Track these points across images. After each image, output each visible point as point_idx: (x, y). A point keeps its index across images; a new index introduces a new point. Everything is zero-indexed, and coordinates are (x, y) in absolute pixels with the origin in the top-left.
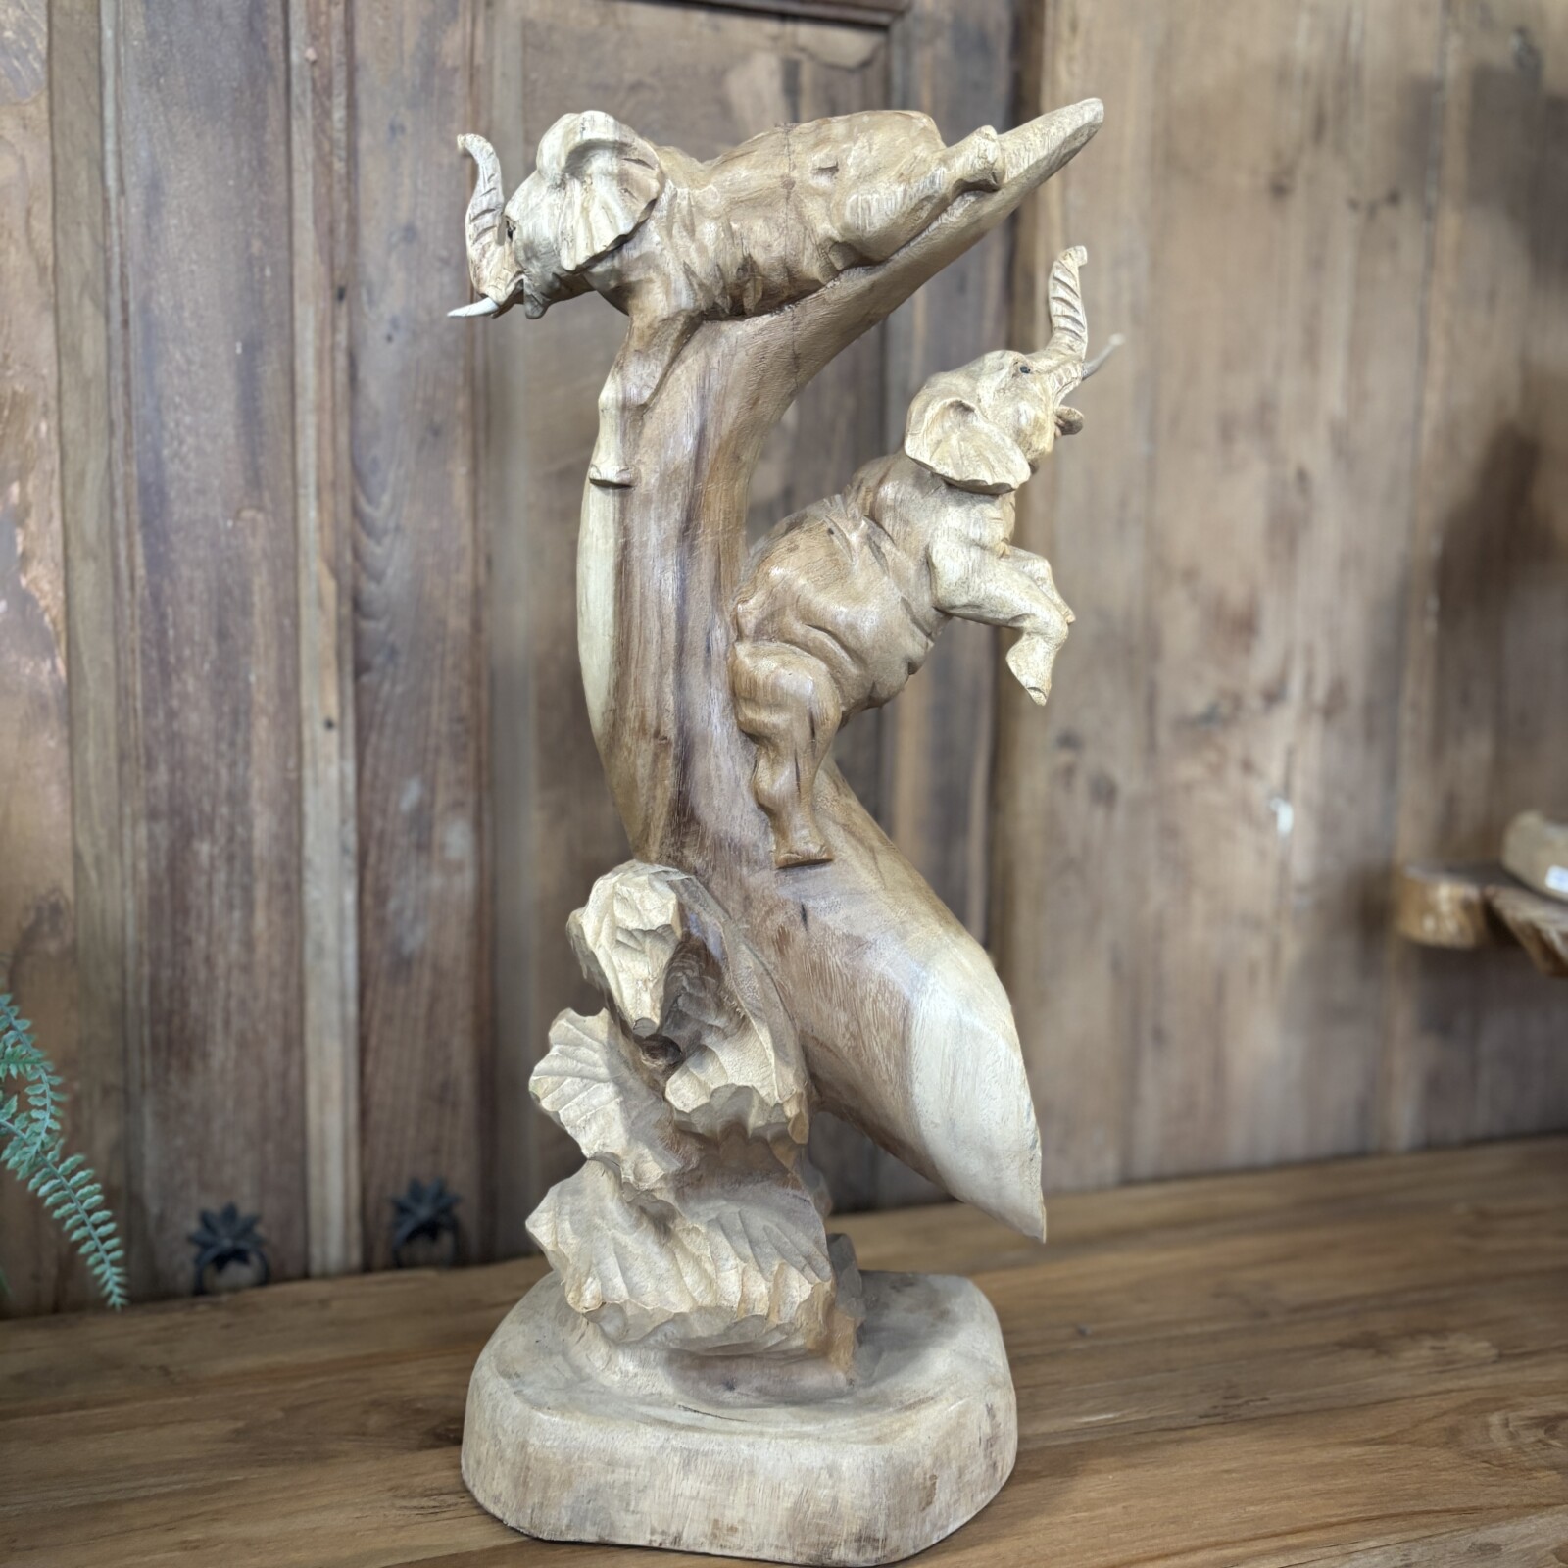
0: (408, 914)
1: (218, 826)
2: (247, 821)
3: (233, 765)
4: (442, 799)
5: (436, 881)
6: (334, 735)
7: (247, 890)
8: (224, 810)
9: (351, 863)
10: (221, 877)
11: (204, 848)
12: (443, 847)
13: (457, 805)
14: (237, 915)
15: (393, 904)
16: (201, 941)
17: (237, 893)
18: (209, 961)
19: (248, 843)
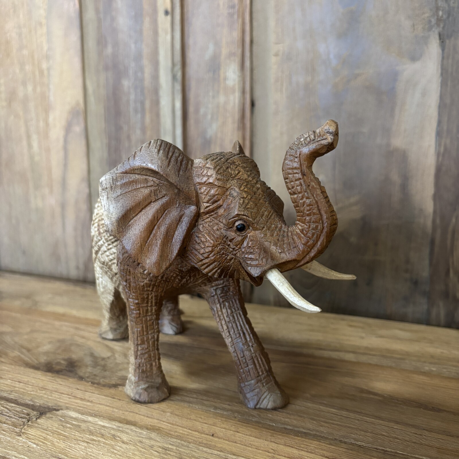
0: (209, 117)
1: (131, 72)
2: (141, 69)
3: (136, 43)
4: (224, 51)
5: (222, 99)
6: (169, 17)
7: (142, 103)
8: (133, 64)
9: (178, 87)
10: (132, 97)
11: (126, 83)
12: (225, 79)
13: (231, 55)
14: (139, 116)
15: (202, 111)
16: (125, 128)
17: (139, 105)
18: (129, 137)
19: (142, 80)
